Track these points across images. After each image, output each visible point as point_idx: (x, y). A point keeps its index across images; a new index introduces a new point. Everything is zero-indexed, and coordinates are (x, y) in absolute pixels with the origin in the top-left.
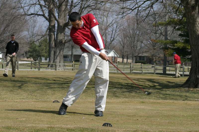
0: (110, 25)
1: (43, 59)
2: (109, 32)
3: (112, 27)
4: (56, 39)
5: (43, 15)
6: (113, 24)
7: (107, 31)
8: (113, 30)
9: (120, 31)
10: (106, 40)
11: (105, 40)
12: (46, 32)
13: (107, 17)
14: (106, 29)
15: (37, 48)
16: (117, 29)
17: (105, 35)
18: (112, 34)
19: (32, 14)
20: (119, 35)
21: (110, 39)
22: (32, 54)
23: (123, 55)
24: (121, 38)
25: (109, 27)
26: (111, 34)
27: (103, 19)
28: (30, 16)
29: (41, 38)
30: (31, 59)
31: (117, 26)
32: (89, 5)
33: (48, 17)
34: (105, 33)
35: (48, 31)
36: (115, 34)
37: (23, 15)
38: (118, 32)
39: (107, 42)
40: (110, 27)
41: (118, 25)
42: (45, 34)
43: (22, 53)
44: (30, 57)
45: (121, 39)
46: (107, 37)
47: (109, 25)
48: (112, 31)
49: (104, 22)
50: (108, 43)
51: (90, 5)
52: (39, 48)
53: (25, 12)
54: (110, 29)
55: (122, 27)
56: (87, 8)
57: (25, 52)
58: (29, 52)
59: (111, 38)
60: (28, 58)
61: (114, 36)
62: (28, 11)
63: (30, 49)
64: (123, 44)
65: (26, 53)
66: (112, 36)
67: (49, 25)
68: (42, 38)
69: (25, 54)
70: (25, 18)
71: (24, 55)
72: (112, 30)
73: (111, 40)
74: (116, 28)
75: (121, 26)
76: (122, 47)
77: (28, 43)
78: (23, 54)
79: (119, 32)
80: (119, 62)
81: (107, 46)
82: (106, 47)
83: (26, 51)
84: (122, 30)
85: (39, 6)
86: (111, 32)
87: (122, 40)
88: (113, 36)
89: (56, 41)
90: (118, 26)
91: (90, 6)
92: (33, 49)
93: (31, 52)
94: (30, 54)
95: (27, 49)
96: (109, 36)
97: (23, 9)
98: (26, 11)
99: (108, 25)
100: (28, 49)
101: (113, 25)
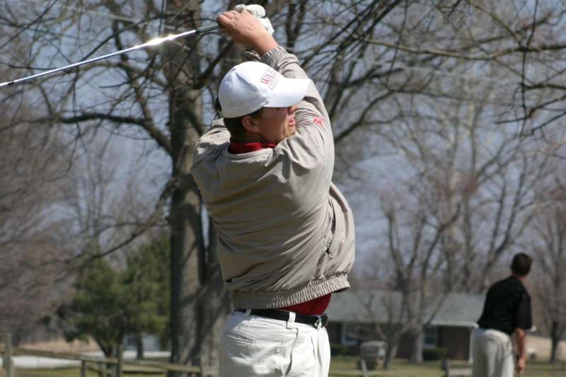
0: (491, 170)
1: (149, 341)
2: (482, 203)
3: (497, 178)
4: (206, 243)
5: (145, 122)
6: (506, 164)
7: (474, 202)
8: (504, 195)
9: (539, 197)
10: (468, 244)
11: (464, 247)
12: (157, 207)
13: (472, 129)
14: (469, 189)
15: (117, 288)
16: (524, 189)
17: (461, 220)
18: (500, 213)
19: (85, 117)
20: (534, 221)
21: (488, 239)
22: (90, 319)
23: (555, 325)
24: (546, 232)
25: (481, 178)
26: (493, 215)
27: (452, 137)
28: (74, 126)
29: (134, 236)
30: (87, 342)
31: (522, 177)
32: (373, 70)
33: (166, 133)
34: (462, 209)
35: (169, 200)
36: (513, 215)
37: (41, 121)
38: (531, 204)
39: (472, 258)
40: (489, 177)
41: (528, 169)
42: (152, 216)
43: (44, 314)
44: (82, 332)
45: (545, 238)
46: (473, 229)
47: (483, 169)
48: (501, 202)
49: (458, 154)
50: (477, 260)
51: (378, 71)
52: (127, 287)
53: (53, 107)
54: (487, 191)
55: (549, 180)
56: (366, 84)
57: (56, 309)
58: (76, 306)
59: (495, 234)
60: (70, 338)
61: (510, 226)
62: (64, 99)
63: (82, 295)
64: (557, 264)
65: (61, 313)
66: (498, 223)
67: (170, 171)
68: (137, 240)
69: (55, 318)
70: (51, 139)
71: (53, 325)
72: (498, 192)
73: (492, 244)
74: (521, 184)
75: (546, 175)
76: (549, 281)
77: (67, 262)
78: (46, 320)
79: (534, 206)
80: (533, 356)
81: (472, 277)
82: (469, 283)
83: (60, 303)
84: (552, 193)
85: (124, 73)
86: (496, 206)
87: (550, 246)
88: (503, 227)
89: (207, 254)
90: (530, 173)
91: (378, 76)
92: (98, 292)
93: (86, 309)
94: (80, 316)
95: (64, 291)
96: (484, 224)
97: (43, 91)
98: (57, 99)
99: (478, 166)
100: (74, 291)
101: (503, 170)
